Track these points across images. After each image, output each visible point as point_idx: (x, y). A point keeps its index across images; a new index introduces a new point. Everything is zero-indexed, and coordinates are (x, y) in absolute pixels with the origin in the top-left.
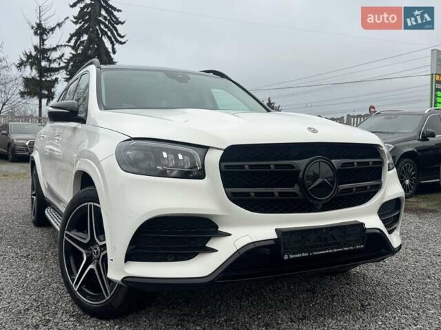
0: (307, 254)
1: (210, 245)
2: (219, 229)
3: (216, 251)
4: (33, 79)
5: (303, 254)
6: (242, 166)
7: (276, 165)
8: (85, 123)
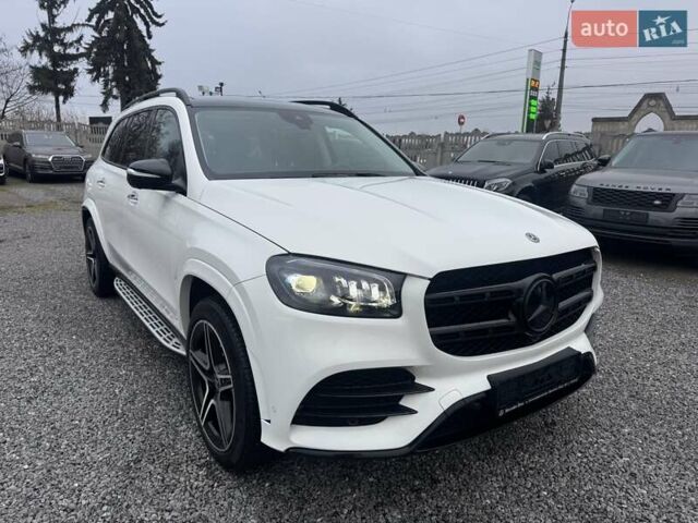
0: (522, 404)
1: (406, 402)
2: (417, 381)
3: (416, 412)
4: (44, 68)
5: (520, 405)
6: (452, 299)
7: (491, 293)
8: (186, 195)
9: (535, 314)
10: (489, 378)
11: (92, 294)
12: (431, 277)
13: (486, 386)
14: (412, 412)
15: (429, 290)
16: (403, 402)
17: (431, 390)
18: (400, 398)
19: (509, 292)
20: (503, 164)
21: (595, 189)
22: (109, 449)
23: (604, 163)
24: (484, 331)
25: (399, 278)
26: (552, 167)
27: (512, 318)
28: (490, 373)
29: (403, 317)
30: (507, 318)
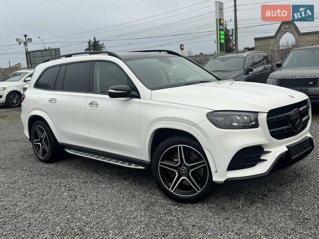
2: (265, 150)
6: (273, 119)
7: (284, 116)
8: (140, 98)
9: (297, 124)
10: (287, 146)
12: (268, 112)
13: (287, 150)
14: (265, 160)
15: (267, 117)
16: (261, 158)
17: (271, 152)
18: (260, 156)
19: (288, 116)
20: (228, 71)
23: (279, 66)
24: (283, 130)
25: (256, 114)
26: (252, 71)
27: (291, 125)
28: (287, 145)
29: (259, 127)
30: (289, 125)
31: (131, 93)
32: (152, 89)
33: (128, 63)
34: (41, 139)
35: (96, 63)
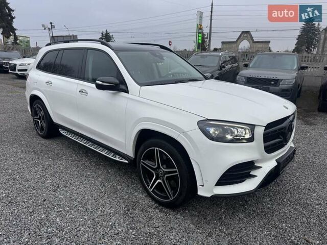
1: (252, 173)
2: (256, 165)
3: (256, 176)
8: (128, 93)
11: (40, 138)
12: (265, 125)
13: (276, 164)
14: (255, 176)
15: (265, 130)
17: (261, 167)
18: (250, 172)
20: (206, 67)
21: (248, 77)
22: (112, 207)
23: (246, 66)
25: (252, 127)
26: (225, 67)
28: (277, 158)
29: (254, 142)
30: (281, 138)
31: (119, 86)
32: (141, 85)
33: (119, 54)
34: (40, 117)
35: (89, 50)
